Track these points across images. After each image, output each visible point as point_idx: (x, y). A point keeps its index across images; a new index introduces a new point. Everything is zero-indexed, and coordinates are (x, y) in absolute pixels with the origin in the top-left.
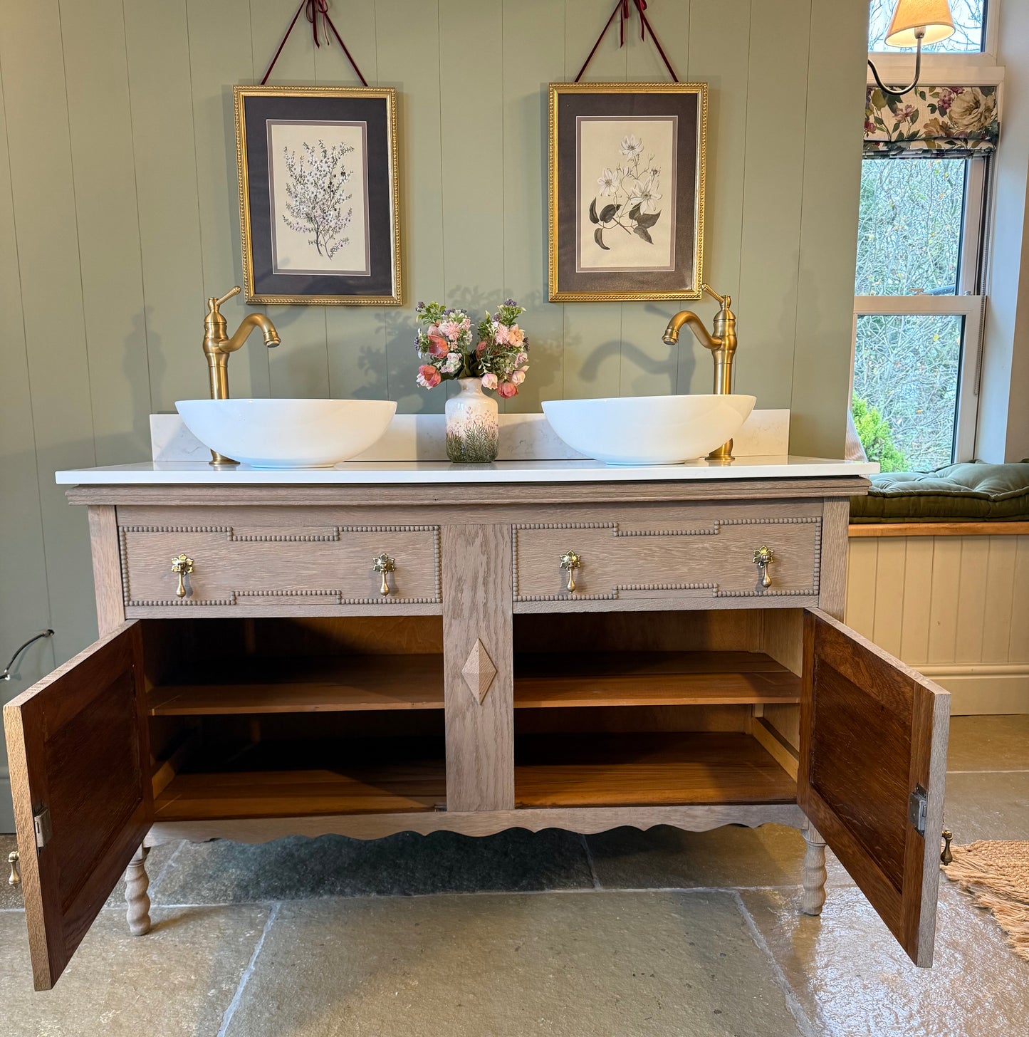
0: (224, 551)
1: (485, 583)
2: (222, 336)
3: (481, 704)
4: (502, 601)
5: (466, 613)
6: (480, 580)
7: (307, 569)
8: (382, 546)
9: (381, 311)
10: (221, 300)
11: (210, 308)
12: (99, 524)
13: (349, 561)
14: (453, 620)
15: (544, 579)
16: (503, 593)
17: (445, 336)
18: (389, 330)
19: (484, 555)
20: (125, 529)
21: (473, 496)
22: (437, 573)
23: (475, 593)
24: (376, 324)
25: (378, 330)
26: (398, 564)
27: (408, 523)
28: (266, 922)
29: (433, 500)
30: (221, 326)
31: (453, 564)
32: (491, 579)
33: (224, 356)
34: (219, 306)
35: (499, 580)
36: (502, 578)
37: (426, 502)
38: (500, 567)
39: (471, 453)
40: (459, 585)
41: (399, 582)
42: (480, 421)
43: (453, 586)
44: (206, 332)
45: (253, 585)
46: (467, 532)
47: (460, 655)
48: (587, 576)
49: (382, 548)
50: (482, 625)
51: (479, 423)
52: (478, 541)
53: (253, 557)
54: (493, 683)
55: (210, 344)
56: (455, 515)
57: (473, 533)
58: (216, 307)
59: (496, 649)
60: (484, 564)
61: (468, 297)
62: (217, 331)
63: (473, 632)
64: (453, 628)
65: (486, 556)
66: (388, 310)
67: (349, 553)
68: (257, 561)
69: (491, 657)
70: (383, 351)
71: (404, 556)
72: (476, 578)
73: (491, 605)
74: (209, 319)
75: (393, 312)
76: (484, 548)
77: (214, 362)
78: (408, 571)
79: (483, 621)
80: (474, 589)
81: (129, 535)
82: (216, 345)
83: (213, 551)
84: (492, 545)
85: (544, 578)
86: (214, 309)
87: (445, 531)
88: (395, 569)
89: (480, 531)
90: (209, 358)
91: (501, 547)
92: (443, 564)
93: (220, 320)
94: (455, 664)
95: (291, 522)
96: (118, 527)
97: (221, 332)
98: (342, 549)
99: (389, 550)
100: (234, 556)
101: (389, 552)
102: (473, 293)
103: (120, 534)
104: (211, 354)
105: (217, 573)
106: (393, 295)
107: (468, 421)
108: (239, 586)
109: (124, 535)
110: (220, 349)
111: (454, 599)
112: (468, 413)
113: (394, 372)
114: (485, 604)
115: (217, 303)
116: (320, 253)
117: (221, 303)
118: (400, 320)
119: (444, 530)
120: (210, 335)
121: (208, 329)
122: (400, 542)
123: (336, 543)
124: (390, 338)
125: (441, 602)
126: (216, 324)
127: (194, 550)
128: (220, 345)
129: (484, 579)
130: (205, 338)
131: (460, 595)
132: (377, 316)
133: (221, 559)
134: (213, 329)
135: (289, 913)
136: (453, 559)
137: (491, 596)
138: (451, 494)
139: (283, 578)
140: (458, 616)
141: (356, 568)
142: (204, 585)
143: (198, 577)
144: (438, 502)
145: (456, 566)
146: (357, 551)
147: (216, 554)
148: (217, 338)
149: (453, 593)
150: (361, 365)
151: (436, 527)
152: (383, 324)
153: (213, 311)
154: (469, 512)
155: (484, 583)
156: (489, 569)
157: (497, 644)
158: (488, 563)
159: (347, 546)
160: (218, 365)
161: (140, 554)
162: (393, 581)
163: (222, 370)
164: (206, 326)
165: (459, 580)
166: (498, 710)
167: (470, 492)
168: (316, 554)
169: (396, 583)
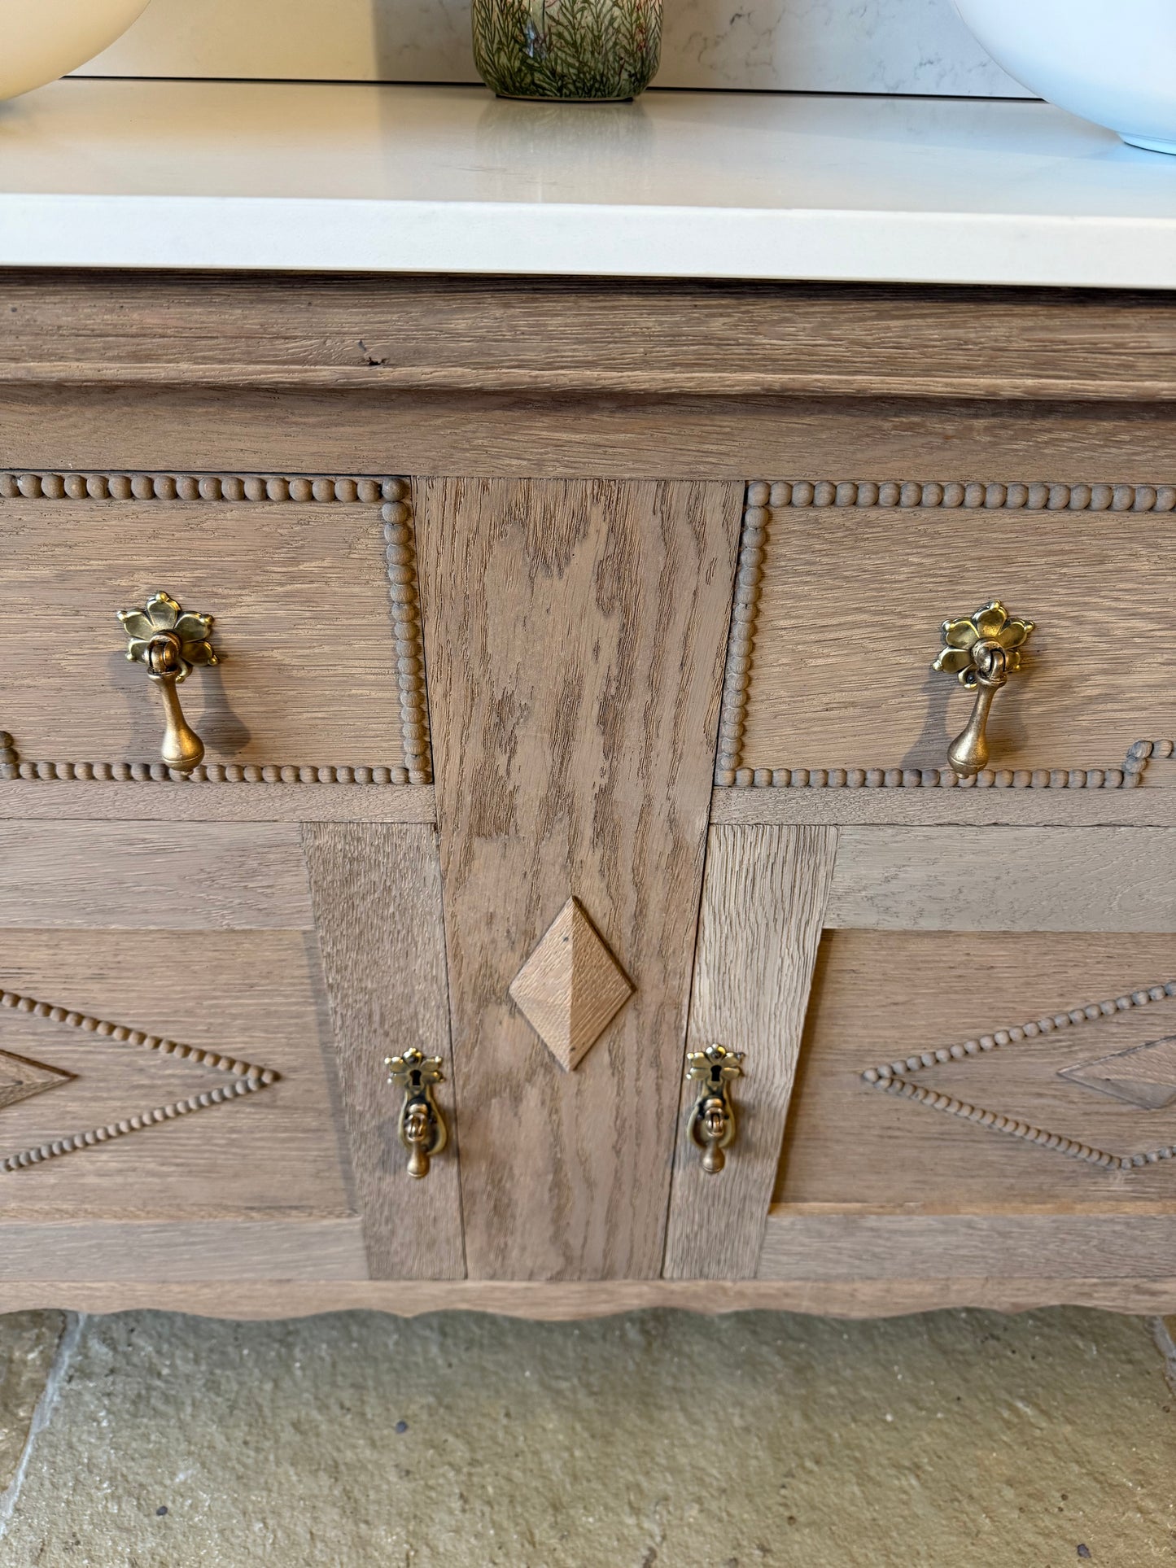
1: (609, 720)
4: (671, 782)
5: (528, 818)
6: (589, 710)
8: (154, 561)
13: (16, 619)
14: (478, 843)
15: (854, 710)
16: (678, 758)
19: (609, 612)
22: (406, 680)
23: (564, 758)
26: (232, 638)
31: (476, 645)
32: (635, 706)
35: (667, 712)
36: (679, 703)
38: (673, 660)
40: (501, 721)
41: (247, 706)
43: (476, 730)
46: (537, 512)
47: (503, 943)
48: (1035, 702)
49: (147, 570)
50: (590, 857)
52: (586, 555)
57: (562, 518)
59: (636, 929)
60: (610, 648)
63: (553, 877)
64: (477, 862)
65: (616, 620)
69: (617, 952)
71: (255, 606)
72: (569, 701)
73: (628, 793)
76: (607, 581)
78: (280, 667)
79: (595, 844)
80: (563, 737)
84: (648, 567)
85: (853, 704)
87: (436, 505)
88: (221, 656)
89: (596, 513)
91: (686, 581)
92: (431, 646)
94: (485, 966)
111: (480, 771)
114: (604, 795)
119: (430, 503)
122: (229, 544)
125: (428, 781)
129: (605, 705)
131: (502, 759)
136: (476, 626)
138: (457, 336)
140: (499, 830)
141: (51, 649)
145: (485, 656)
149: (475, 750)
151: (390, 487)
154: (547, 421)
155: (602, 721)
156: (625, 668)
157: (640, 914)
158: (624, 647)
162: (214, 706)
165: (502, 707)
169: (237, 711)
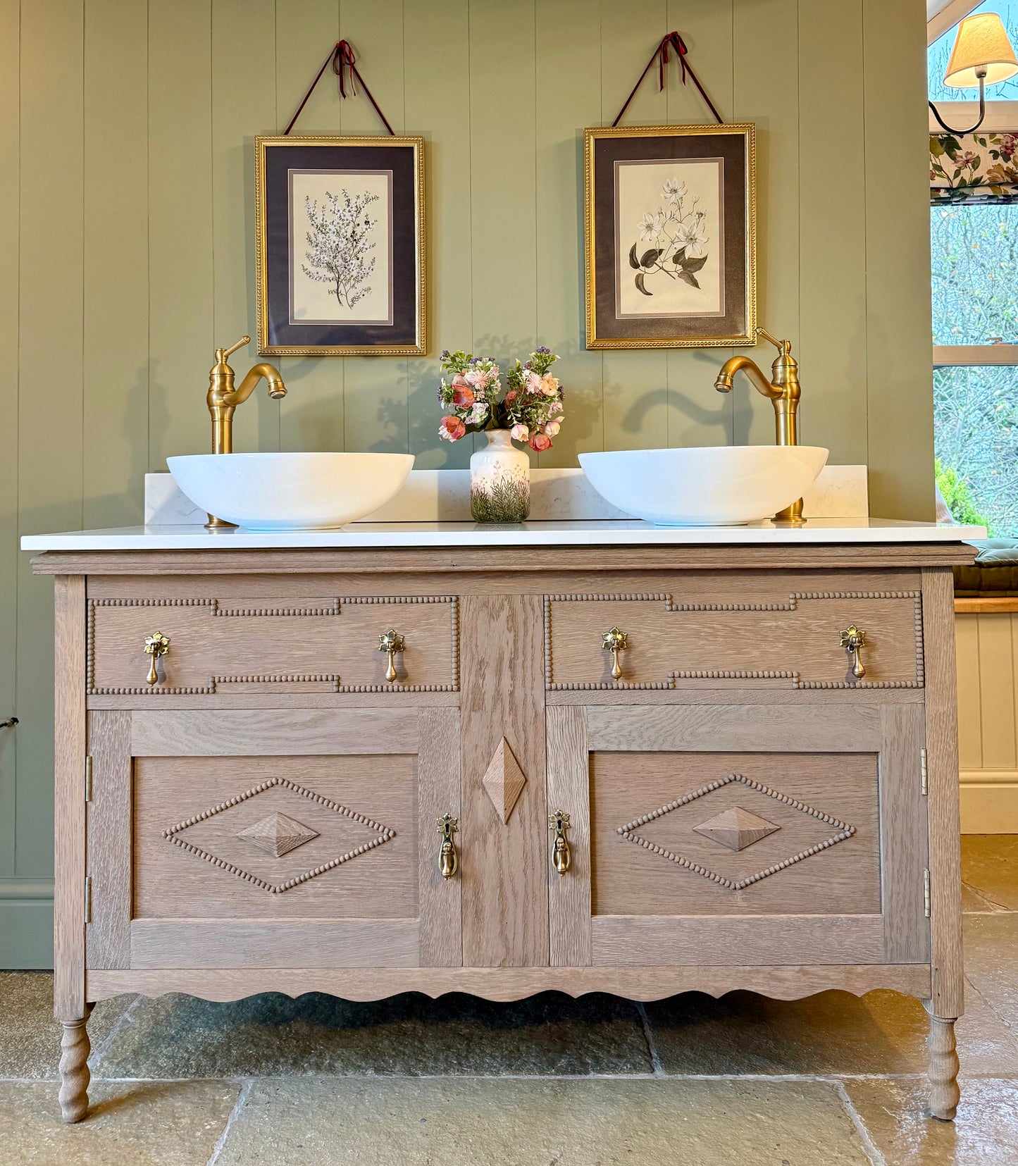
0: (206, 629)
1: (512, 667)
2: (228, 389)
3: (507, 823)
4: (532, 688)
5: (488, 704)
6: (506, 663)
7: (301, 649)
8: (390, 621)
9: (404, 361)
10: (229, 351)
11: (217, 359)
12: (66, 598)
13: (351, 639)
14: (473, 713)
15: (582, 663)
16: (533, 680)
17: (471, 386)
18: (412, 381)
19: (510, 631)
20: (95, 603)
21: (497, 562)
22: (454, 654)
23: (500, 680)
24: (397, 374)
25: (400, 381)
26: (408, 643)
27: (420, 593)
28: (233, 1108)
29: (451, 566)
30: (228, 378)
31: (474, 642)
32: (519, 662)
33: (229, 409)
34: (227, 357)
35: (528, 663)
36: (532, 660)
37: (443, 568)
38: (529, 646)
39: (499, 512)
40: (480, 669)
41: (409, 666)
42: (509, 476)
43: (473, 671)
44: (212, 384)
45: (236, 669)
46: (491, 604)
47: (480, 759)
48: (635, 659)
49: (389, 623)
50: (508, 719)
51: (508, 478)
52: (504, 614)
53: (239, 635)
54: (522, 797)
55: (214, 397)
56: (476, 583)
57: (497, 606)
58: (224, 358)
59: (525, 751)
60: (511, 643)
61: (497, 346)
62: (223, 383)
63: (497, 729)
64: (472, 723)
65: (512, 634)
66: (411, 360)
67: (352, 629)
68: (242, 640)
69: (519, 761)
70: (404, 403)
71: (415, 633)
72: (501, 660)
73: (519, 693)
74: (216, 371)
75: (417, 361)
76: (510, 622)
77: (218, 416)
78: (420, 652)
79: (510, 714)
80: (499, 673)
81: (98, 609)
82: (220, 397)
83: (194, 628)
84: (520, 619)
85: (583, 661)
86: (222, 360)
87: (465, 603)
88: (404, 648)
89: (506, 603)
90: (212, 412)
91: (530, 622)
92: (462, 643)
93: (227, 371)
94: (474, 769)
95: (285, 593)
96: (87, 600)
97: (228, 384)
98: (344, 624)
99: (398, 625)
100: (218, 634)
101: (397, 628)
102: (502, 342)
103: (89, 608)
104: (215, 408)
105: (196, 655)
106: (417, 344)
107: (495, 476)
108: (220, 669)
109: (93, 610)
110: (224, 402)
111: (474, 686)
112: (495, 467)
113: (416, 425)
114: (512, 694)
115: (224, 354)
116: (340, 303)
117: (230, 354)
118: (424, 370)
119: (463, 602)
120: (216, 387)
121: (213, 381)
122: (411, 615)
123: (336, 618)
124: (413, 389)
125: (459, 690)
126: (223, 375)
127: (171, 627)
128: (224, 398)
129: (510, 662)
130: (210, 391)
131: (481, 681)
132: (400, 367)
133: (202, 638)
134: (219, 382)
135: (264, 1095)
136: (474, 636)
137: (519, 682)
138: (472, 559)
139: (273, 661)
140: (479, 709)
141: (358, 647)
142: (180, 669)
143: (173, 659)
144: (456, 568)
145: (477, 646)
146: (361, 627)
147: (196, 632)
148: (223, 390)
149: (473, 678)
150: (380, 418)
151: (454, 598)
152: (405, 375)
153: (220, 362)
154: (493, 581)
155: (510, 667)
156: (516, 650)
157: (526, 744)
158: (515, 642)
159: (349, 621)
160: (222, 419)
161: (109, 632)
162: (402, 663)
163: (226, 424)
164: (211, 379)
165: (481, 662)
166: (527, 831)
167: (494, 556)
168: (312, 631)
169: (405, 666)
